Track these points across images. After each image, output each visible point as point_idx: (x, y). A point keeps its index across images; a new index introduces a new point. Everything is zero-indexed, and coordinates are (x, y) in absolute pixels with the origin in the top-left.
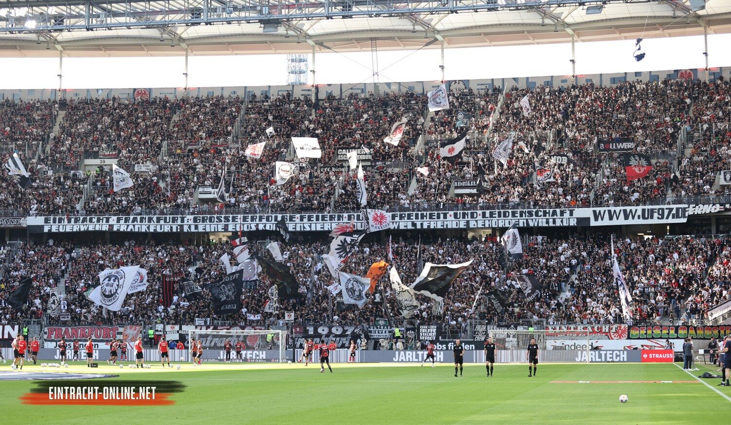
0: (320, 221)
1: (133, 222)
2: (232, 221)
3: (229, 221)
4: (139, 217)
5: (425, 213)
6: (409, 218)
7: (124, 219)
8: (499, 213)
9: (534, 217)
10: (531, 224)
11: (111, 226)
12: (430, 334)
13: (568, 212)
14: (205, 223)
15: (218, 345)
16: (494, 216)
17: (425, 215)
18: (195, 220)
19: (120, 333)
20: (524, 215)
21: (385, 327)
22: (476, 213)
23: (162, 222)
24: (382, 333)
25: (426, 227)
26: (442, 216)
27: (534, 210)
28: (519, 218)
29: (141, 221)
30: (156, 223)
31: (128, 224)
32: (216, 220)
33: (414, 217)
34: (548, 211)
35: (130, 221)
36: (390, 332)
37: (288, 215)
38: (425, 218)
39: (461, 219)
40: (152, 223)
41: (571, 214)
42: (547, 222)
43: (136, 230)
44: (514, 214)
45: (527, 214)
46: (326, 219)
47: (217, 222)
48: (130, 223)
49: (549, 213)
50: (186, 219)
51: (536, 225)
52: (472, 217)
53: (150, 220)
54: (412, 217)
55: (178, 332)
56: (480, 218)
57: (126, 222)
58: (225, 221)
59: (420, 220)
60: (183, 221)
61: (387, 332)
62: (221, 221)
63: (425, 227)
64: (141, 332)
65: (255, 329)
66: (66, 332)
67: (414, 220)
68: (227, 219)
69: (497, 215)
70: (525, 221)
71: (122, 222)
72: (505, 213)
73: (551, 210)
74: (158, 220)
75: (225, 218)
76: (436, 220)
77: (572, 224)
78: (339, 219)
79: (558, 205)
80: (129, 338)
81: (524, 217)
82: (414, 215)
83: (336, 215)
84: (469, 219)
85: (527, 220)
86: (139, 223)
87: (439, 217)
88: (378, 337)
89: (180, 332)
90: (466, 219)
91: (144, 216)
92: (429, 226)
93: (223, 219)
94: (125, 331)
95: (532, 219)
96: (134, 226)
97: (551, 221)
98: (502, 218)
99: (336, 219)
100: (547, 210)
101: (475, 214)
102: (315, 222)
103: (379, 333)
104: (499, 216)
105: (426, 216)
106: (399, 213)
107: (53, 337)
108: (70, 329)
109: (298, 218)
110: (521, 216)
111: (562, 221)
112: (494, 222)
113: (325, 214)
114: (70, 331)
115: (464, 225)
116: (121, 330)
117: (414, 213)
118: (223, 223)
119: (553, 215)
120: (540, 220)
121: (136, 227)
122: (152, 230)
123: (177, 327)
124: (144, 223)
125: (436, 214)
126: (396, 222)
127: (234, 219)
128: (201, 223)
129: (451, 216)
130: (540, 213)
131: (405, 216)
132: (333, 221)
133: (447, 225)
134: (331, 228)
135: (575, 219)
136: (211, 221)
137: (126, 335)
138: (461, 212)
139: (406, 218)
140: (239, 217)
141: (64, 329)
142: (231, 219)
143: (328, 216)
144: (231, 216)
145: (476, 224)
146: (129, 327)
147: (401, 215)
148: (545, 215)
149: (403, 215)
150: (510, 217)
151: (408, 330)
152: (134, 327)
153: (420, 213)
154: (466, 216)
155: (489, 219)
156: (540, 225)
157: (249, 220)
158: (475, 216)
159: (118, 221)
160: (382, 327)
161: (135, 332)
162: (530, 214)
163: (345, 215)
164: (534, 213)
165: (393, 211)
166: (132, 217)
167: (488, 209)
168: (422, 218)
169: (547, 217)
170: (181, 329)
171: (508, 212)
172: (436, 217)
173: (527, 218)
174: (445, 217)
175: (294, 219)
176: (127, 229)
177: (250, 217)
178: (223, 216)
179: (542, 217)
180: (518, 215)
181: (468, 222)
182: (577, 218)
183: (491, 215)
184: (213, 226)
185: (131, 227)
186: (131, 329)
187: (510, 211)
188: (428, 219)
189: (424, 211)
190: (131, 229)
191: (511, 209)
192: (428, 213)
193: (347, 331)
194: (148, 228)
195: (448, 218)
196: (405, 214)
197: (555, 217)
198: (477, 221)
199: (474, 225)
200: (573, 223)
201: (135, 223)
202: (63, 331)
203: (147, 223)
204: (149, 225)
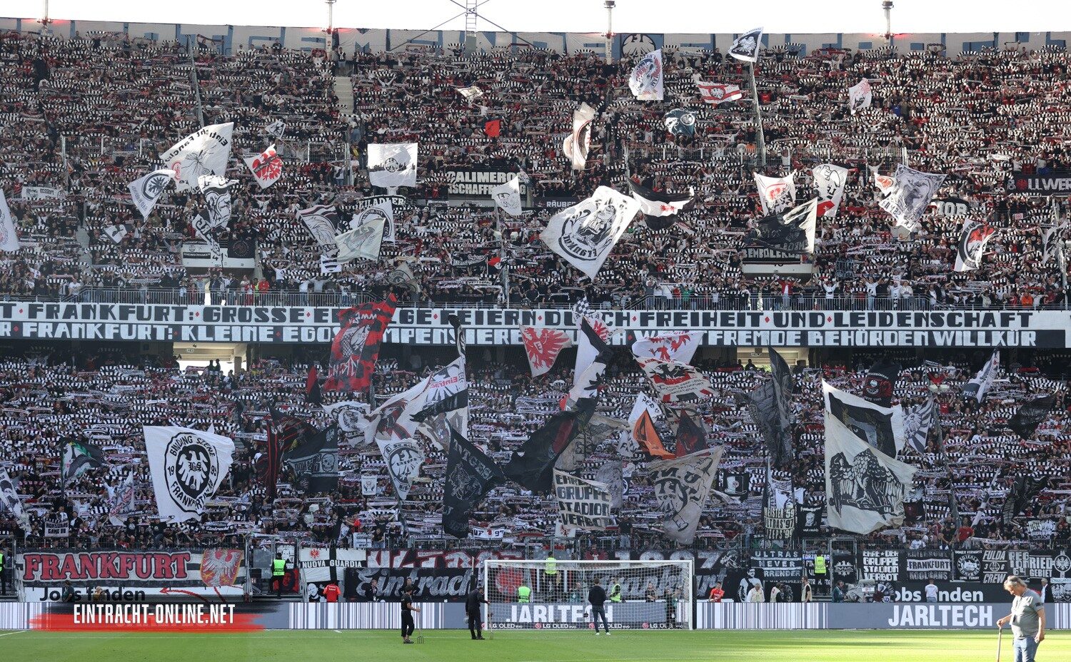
0: (485, 325)
1: (67, 315)
2: (292, 321)
3: (283, 319)
4: (79, 306)
5: (712, 312)
6: (678, 323)
7: (44, 308)
8: (872, 317)
9: (945, 327)
10: (939, 341)
11: (17, 325)
12: (886, 569)
13: (1018, 319)
14: (231, 323)
15: (434, 592)
16: (860, 322)
17: (712, 316)
18: (208, 314)
19: (195, 567)
20: (924, 321)
21: (788, 554)
22: (823, 315)
23: (132, 318)
24: (781, 565)
25: (715, 343)
26: (748, 319)
27: (946, 313)
28: (913, 327)
29: (86, 314)
30: (118, 321)
31: (54, 320)
32: (254, 316)
33: (688, 322)
34: (974, 315)
35: (61, 314)
36: (797, 564)
37: (415, 310)
38: (712, 323)
39: (790, 327)
40: (110, 319)
41: (1025, 322)
42: (974, 338)
43: (75, 335)
44: (902, 320)
45: (930, 321)
46: (497, 320)
47: (257, 320)
48: (60, 319)
49: (977, 319)
50: (186, 314)
51: (949, 343)
52: (814, 322)
53: (105, 312)
54: (683, 321)
55: (327, 563)
56: (829, 325)
57: (49, 315)
58: (274, 320)
59: (701, 327)
60: (179, 316)
61: (792, 564)
62: (265, 319)
63: (713, 341)
64: (243, 564)
65: (500, 558)
66: (69, 564)
67: (689, 327)
68: (279, 315)
69: (866, 322)
70: (926, 334)
71: (41, 316)
72: (883, 317)
73: (982, 314)
74: (124, 314)
75: (274, 312)
76: (736, 327)
77: (1025, 343)
78: (526, 322)
79: (996, 304)
80: (217, 577)
81: (924, 327)
82: (689, 316)
83: (521, 311)
84: (807, 327)
85: (930, 332)
86: (80, 319)
87: (741, 322)
88: (772, 574)
89: (332, 564)
90: (801, 327)
91: (92, 304)
92: (720, 341)
93: (270, 315)
94: (204, 562)
95: (942, 332)
96: (69, 325)
97: (982, 335)
98: (877, 327)
99: (520, 320)
100: (974, 313)
101: (820, 318)
102: (473, 325)
103: (774, 565)
104: (872, 323)
105: (715, 319)
106: (656, 311)
107: (38, 576)
108: (76, 556)
109: (436, 316)
110: (918, 323)
111: (1005, 337)
112: (859, 335)
113: (495, 309)
114: (77, 561)
115: (797, 341)
116: (196, 559)
117: (689, 312)
118: (270, 323)
119: (986, 324)
120: (959, 334)
121: (75, 328)
122: (109, 335)
123: (324, 554)
124: (91, 320)
125: (736, 316)
126: (650, 331)
127: (295, 316)
128: (220, 322)
129: (767, 320)
130: (958, 320)
131: (669, 319)
132: (514, 326)
133: (759, 339)
134: (509, 339)
135: (1034, 334)
136: (242, 318)
137: (209, 571)
138: (790, 312)
139: (671, 323)
140: (305, 312)
141: (62, 557)
142: (287, 314)
143: (503, 315)
144: (288, 308)
145: (821, 338)
146: (213, 551)
147: (660, 316)
148: (968, 323)
149: (666, 317)
150: (895, 326)
151: (837, 559)
152: (226, 552)
153: (701, 312)
154: (801, 322)
155: (849, 328)
156: (958, 343)
157: (329, 318)
158: (820, 322)
159: (33, 312)
160: (780, 554)
161: (230, 564)
162: (938, 320)
163: (540, 313)
164: (945, 319)
165: (643, 308)
166: (63, 306)
167: (847, 308)
168: (706, 323)
169: (974, 327)
170: (333, 556)
171: (891, 316)
172: (735, 322)
173: (930, 328)
174: (755, 321)
175: (427, 319)
176: (53, 333)
177: (330, 313)
178: (270, 308)
179: (963, 327)
180: (911, 322)
181: (804, 335)
182: (1037, 332)
183: (855, 320)
184: (247, 331)
185: (62, 329)
186: (218, 556)
187: (894, 313)
188: (719, 327)
189: (710, 308)
190: (64, 334)
191: (896, 309)
192: (719, 312)
193: (703, 561)
194: (102, 329)
195: (763, 324)
196: (669, 314)
197: (990, 327)
198: (823, 332)
199: (818, 341)
200: (1028, 340)
201: (72, 319)
202: (62, 562)
203: (98, 319)
204: (104, 324)
